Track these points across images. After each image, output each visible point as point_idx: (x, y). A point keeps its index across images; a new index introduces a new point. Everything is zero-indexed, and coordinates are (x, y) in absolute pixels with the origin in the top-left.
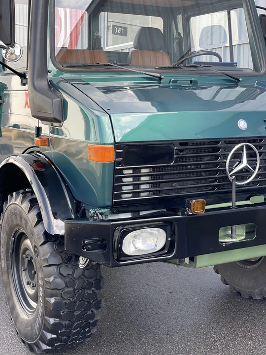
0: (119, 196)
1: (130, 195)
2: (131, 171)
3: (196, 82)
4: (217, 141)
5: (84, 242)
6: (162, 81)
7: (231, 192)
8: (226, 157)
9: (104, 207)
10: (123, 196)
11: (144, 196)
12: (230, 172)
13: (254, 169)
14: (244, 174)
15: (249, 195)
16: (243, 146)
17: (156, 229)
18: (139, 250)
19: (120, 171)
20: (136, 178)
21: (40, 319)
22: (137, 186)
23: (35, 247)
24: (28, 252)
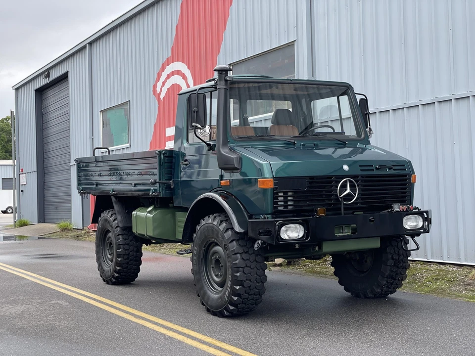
0: (276, 208)
1: (282, 208)
2: (282, 194)
3: (317, 145)
4: (330, 177)
5: (259, 231)
6: (296, 145)
8: (337, 186)
9: (268, 214)
10: (279, 208)
11: (290, 208)
12: (340, 196)
13: (355, 195)
14: (349, 197)
15: (353, 211)
16: (347, 180)
17: (298, 225)
19: (277, 193)
20: (286, 197)
21: (229, 290)
22: (286, 202)
23: (225, 245)
24: (216, 254)
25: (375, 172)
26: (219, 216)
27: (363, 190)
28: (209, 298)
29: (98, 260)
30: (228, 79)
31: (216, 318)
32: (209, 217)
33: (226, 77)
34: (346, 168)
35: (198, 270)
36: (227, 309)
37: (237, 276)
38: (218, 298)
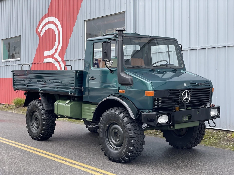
0: (154, 106)
1: (157, 106)
3: (165, 71)
4: (179, 90)
5: (147, 119)
6: (155, 71)
7: (184, 106)
8: (181, 95)
9: (150, 110)
11: (160, 106)
12: (182, 99)
15: (187, 107)
16: (186, 91)
17: (166, 116)
18: (162, 123)
19: (155, 99)
20: (158, 101)
21: (126, 149)
22: (158, 103)
23: (124, 125)
24: (115, 129)
25: (198, 87)
26: (119, 109)
27: (192, 96)
28: (110, 152)
29: (28, 127)
30: (124, 35)
31: (116, 163)
32: (112, 109)
33: (123, 35)
34: (185, 85)
35: (103, 137)
36: (123, 159)
37: (131, 142)
38: (117, 153)
